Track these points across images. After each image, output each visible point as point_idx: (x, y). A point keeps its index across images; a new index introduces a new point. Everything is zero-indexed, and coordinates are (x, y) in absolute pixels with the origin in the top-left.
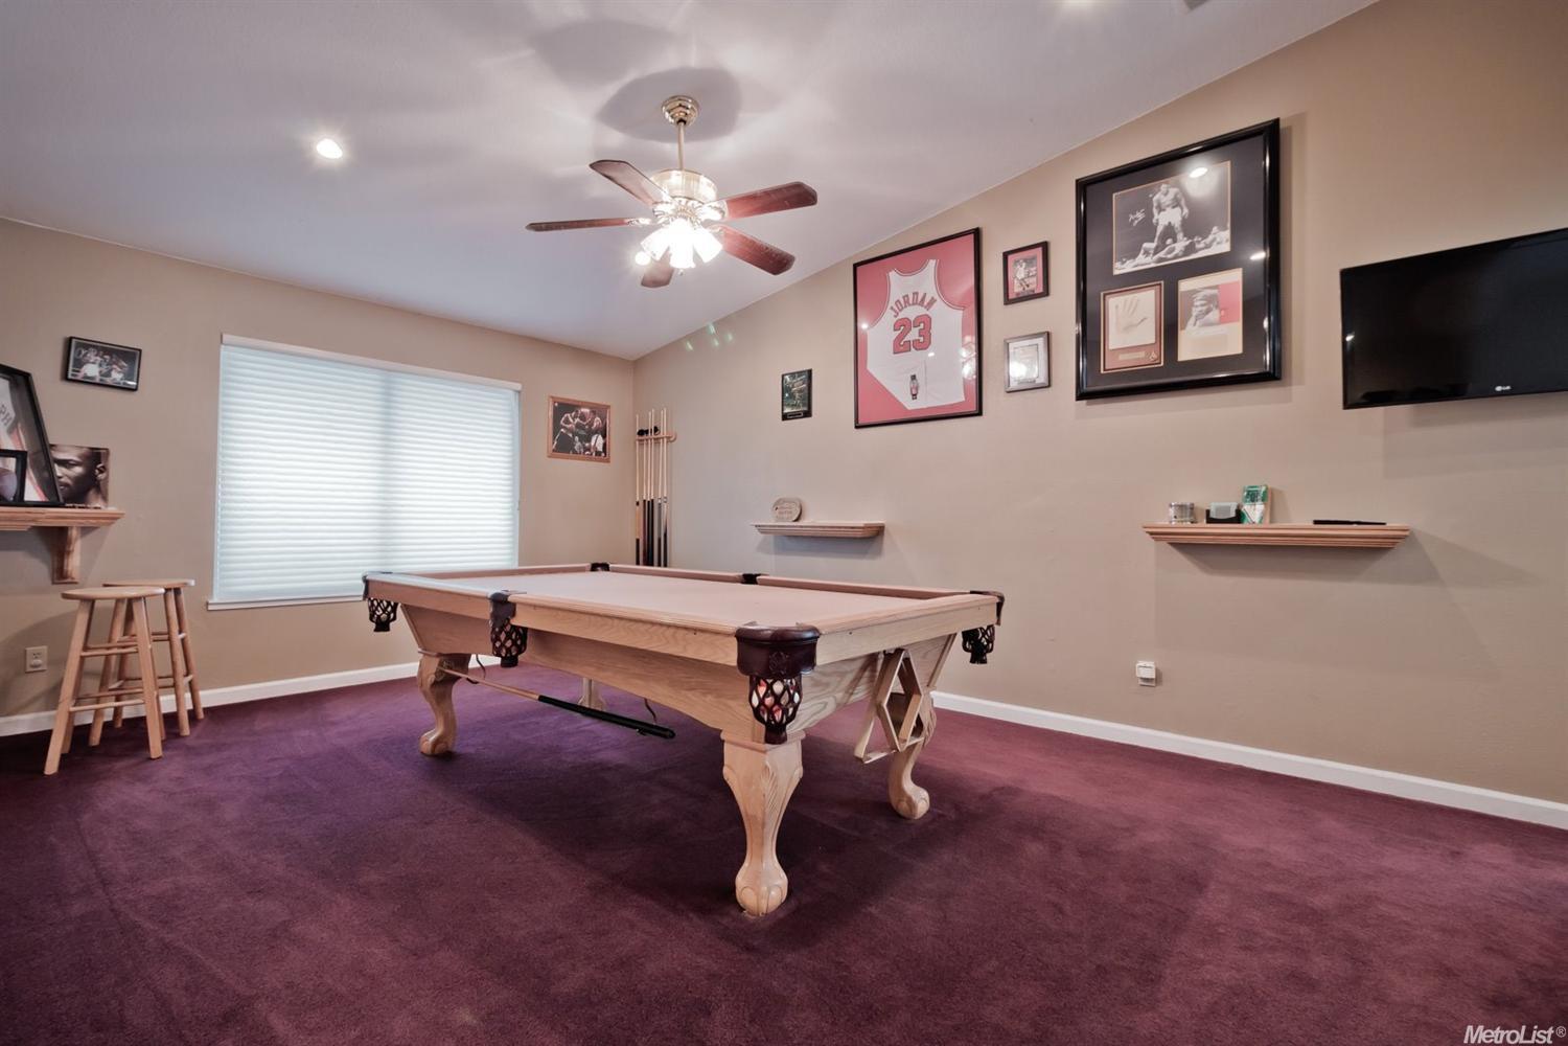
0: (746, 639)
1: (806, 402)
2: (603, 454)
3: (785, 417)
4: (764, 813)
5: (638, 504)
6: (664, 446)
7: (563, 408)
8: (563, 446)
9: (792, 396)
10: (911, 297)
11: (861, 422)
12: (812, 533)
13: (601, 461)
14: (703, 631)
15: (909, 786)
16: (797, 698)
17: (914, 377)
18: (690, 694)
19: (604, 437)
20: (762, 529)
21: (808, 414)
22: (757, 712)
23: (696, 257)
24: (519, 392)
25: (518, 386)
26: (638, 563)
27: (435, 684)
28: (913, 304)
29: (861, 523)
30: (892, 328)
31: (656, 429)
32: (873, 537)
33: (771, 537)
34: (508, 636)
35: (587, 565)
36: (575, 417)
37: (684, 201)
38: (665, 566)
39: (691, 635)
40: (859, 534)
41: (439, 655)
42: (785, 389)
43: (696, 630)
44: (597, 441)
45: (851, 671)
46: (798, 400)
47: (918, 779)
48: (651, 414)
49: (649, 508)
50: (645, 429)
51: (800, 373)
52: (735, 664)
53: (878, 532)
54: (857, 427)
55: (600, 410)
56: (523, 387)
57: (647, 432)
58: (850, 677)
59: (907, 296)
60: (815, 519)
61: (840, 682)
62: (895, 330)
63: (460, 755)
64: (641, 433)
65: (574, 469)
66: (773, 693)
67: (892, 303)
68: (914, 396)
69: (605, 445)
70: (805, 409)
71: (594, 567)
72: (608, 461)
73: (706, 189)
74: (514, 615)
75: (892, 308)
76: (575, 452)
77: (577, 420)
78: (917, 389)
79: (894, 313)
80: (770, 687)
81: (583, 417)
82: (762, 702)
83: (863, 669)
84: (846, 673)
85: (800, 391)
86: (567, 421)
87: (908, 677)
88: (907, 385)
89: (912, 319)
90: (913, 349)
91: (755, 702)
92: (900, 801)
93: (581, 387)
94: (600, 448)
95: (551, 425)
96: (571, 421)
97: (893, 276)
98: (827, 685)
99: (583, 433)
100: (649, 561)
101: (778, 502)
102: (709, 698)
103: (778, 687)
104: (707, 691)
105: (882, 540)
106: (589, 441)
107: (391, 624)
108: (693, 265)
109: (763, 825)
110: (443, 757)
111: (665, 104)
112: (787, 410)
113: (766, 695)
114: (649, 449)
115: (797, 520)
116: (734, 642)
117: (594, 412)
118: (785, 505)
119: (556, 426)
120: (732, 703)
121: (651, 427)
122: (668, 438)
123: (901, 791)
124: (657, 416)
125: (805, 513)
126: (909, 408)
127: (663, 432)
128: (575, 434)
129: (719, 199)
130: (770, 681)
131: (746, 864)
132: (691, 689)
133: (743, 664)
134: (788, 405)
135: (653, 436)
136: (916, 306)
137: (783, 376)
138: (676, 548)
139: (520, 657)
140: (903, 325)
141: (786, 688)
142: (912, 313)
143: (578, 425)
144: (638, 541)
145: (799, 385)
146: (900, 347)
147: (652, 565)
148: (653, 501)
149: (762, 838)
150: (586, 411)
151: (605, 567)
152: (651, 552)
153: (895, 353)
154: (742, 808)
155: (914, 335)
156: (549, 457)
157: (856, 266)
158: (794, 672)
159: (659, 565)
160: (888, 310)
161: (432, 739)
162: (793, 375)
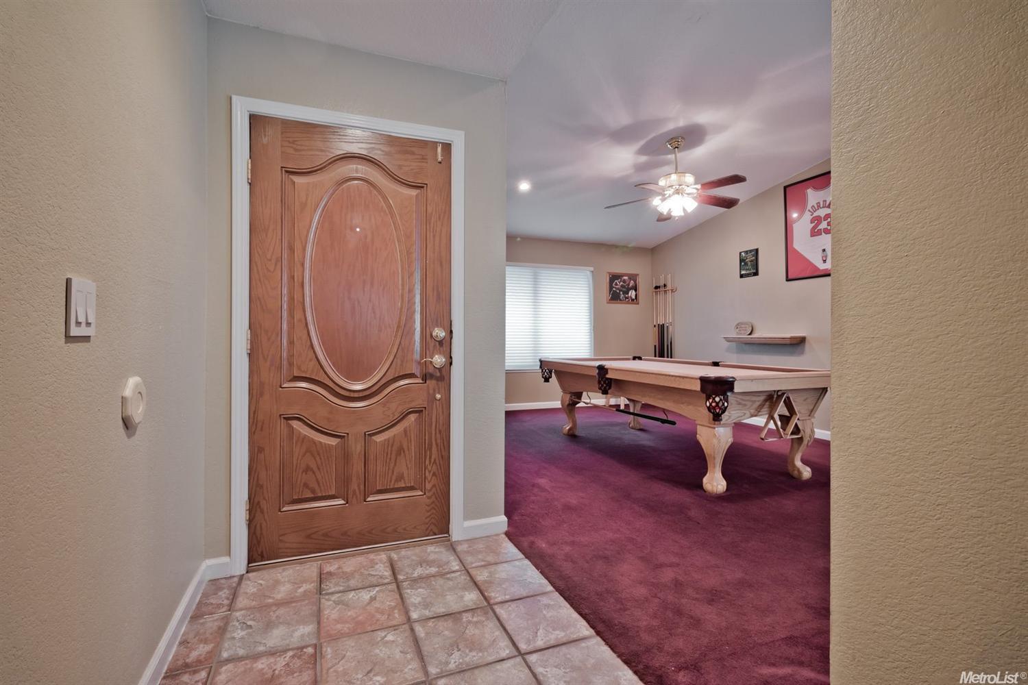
0: (704, 380)
1: (755, 267)
2: (635, 301)
3: (742, 276)
4: (714, 452)
5: (655, 326)
6: (669, 294)
7: (614, 277)
8: (615, 297)
9: (746, 264)
10: (822, 203)
11: (790, 277)
12: (758, 342)
13: (635, 304)
14: (686, 377)
15: (798, 463)
16: (726, 404)
17: (824, 250)
18: (682, 405)
19: (636, 291)
20: (728, 340)
21: (756, 274)
22: (709, 409)
23: (684, 210)
24: (592, 272)
25: (592, 269)
26: (655, 356)
27: (569, 405)
28: (823, 207)
29: (788, 335)
30: (810, 222)
31: (665, 285)
32: (797, 344)
33: (734, 344)
34: (605, 383)
35: (631, 357)
36: (621, 281)
37: (677, 187)
38: (671, 357)
39: (681, 379)
40: (788, 342)
41: (571, 393)
42: (741, 260)
43: (683, 377)
44: (632, 294)
45: (758, 401)
46: (750, 264)
47: (804, 462)
48: (662, 277)
49: (662, 329)
50: (658, 285)
51: (751, 251)
52: (699, 389)
53: (802, 341)
54: (788, 280)
55: (633, 277)
56: (595, 269)
57: (659, 287)
58: (758, 404)
59: (819, 203)
60: (761, 333)
61: (752, 405)
62: (811, 223)
63: (579, 436)
64: (657, 287)
65: (621, 310)
66: (715, 401)
67: (809, 207)
68: (825, 261)
69: (636, 295)
70: (754, 271)
71: (634, 358)
72: (638, 304)
73: (689, 178)
74: (607, 373)
75: (809, 211)
76: (621, 300)
77: (621, 283)
78: (826, 257)
79: (810, 213)
80: (714, 399)
81: (624, 281)
82: (711, 404)
83: (766, 401)
84: (754, 402)
85: (751, 261)
86: (616, 284)
87: (789, 405)
88: (820, 254)
89: (823, 216)
90: (823, 234)
91: (708, 404)
92: (794, 470)
93: (623, 266)
94: (634, 297)
95: (608, 286)
96: (618, 284)
97: (810, 192)
98: (745, 405)
99: (624, 289)
100: (662, 355)
101: (738, 324)
102: (690, 407)
103: (717, 399)
104: (689, 404)
105: (804, 347)
106: (628, 294)
107: (550, 380)
108: (682, 214)
109: (714, 458)
110: (572, 436)
111: (668, 142)
112: (743, 272)
113: (712, 402)
114: (661, 297)
115: (750, 334)
116: (699, 381)
117: (630, 279)
118: (743, 326)
119: (611, 287)
120: (700, 409)
121: (662, 284)
122: (672, 290)
123: (794, 466)
124: (665, 278)
125: (754, 331)
126: (821, 268)
127: (669, 287)
128: (620, 291)
129: (696, 183)
130: (714, 396)
131: (708, 475)
132: (683, 403)
133: (703, 389)
134: (744, 270)
135: (663, 289)
136: (826, 209)
137: (740, 253)
138: (678, 348)
139: (609, 391)
140: (817, 220)
141: (721, 400)
142: (822, 213)
143: (622, 286)
144: (655, 346)
145: (750, 258)
146: (815, 233)
147: (664, 357)
148: (663, 325)
149: (714, 464)
150: (626, 278)
151: (640, 358)
152: (663, 350)
153: (811, 236)
154: (705, 452)
155: (824, 225)
156: (608, 303)
157: (785, 188)
158: (724, 394)
159: (668, 357)
160: (807, 212)
161: (568, 428)
162: (746, 252)
